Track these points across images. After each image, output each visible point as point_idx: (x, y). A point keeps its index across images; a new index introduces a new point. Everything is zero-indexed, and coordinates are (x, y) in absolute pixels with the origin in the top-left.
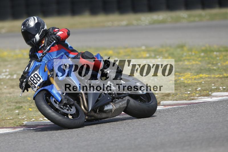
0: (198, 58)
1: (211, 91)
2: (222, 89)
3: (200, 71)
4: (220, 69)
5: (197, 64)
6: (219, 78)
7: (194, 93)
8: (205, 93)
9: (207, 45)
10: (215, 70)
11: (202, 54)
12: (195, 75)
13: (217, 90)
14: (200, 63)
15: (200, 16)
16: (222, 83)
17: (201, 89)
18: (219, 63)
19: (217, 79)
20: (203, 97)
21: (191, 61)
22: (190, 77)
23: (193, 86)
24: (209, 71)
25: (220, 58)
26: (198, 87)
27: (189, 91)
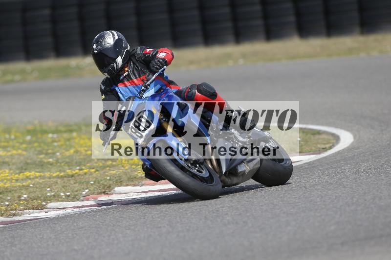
0: (22, 143)
1: (44, 200)
2: (64, 197)
3: (25, 166)
4: (61, 163)
5: (20, 155)
6: (58, 177)
7: (16, 203)
8: (35, 203)
9: (36, 122)
10: (51, 164)
11: (28, 138)
12: (16, 174)
13: (56, 198)
14: (24, 153)
15: (23, 72)
16: (63, 187)
17: (28, 197)
18: (58, 151)
19: (55, 180)
20: (31, 211)
21: (9, 149)
22: (9, 178)
23: (13, 192)
24: (41, 165)
25: (59, 144)
26: (22, 193)
27: (8, 201)
